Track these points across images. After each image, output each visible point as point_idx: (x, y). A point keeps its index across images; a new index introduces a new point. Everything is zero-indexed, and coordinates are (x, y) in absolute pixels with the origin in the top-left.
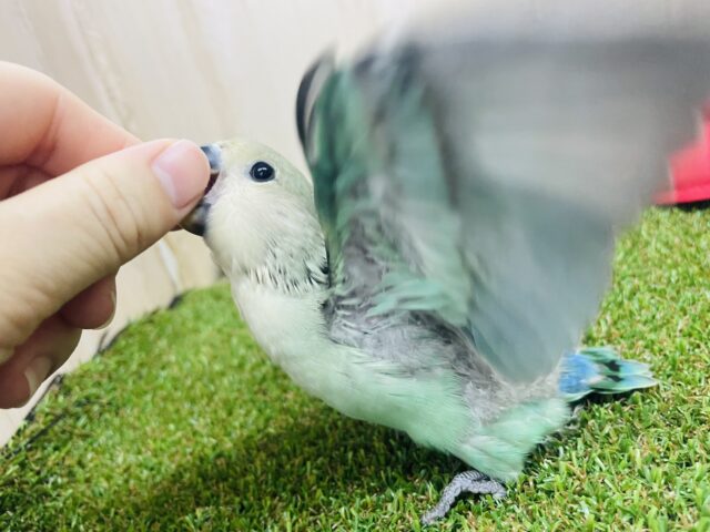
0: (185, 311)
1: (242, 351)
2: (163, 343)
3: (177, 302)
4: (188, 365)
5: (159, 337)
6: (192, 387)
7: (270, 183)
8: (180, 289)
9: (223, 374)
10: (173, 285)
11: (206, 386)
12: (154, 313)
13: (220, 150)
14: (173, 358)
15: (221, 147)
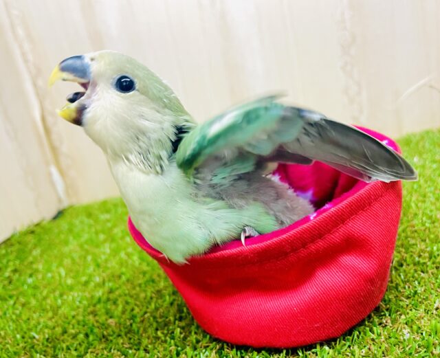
0: (63, 223)
1: (91, 269)
2: (36, 252)
3: (60, 214)
4: (49, 275)
5: (35, 246)
6: (45, 298)
7: (131, 93)
8: (65, 204)
9: (71, 288)
10: (60, 200)
11: (56, 299)
12: (38, 225)
13: (90, 62)
14: (40, 267)
15: (92, 60)
